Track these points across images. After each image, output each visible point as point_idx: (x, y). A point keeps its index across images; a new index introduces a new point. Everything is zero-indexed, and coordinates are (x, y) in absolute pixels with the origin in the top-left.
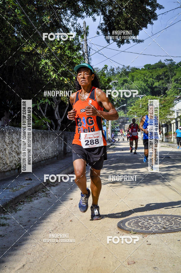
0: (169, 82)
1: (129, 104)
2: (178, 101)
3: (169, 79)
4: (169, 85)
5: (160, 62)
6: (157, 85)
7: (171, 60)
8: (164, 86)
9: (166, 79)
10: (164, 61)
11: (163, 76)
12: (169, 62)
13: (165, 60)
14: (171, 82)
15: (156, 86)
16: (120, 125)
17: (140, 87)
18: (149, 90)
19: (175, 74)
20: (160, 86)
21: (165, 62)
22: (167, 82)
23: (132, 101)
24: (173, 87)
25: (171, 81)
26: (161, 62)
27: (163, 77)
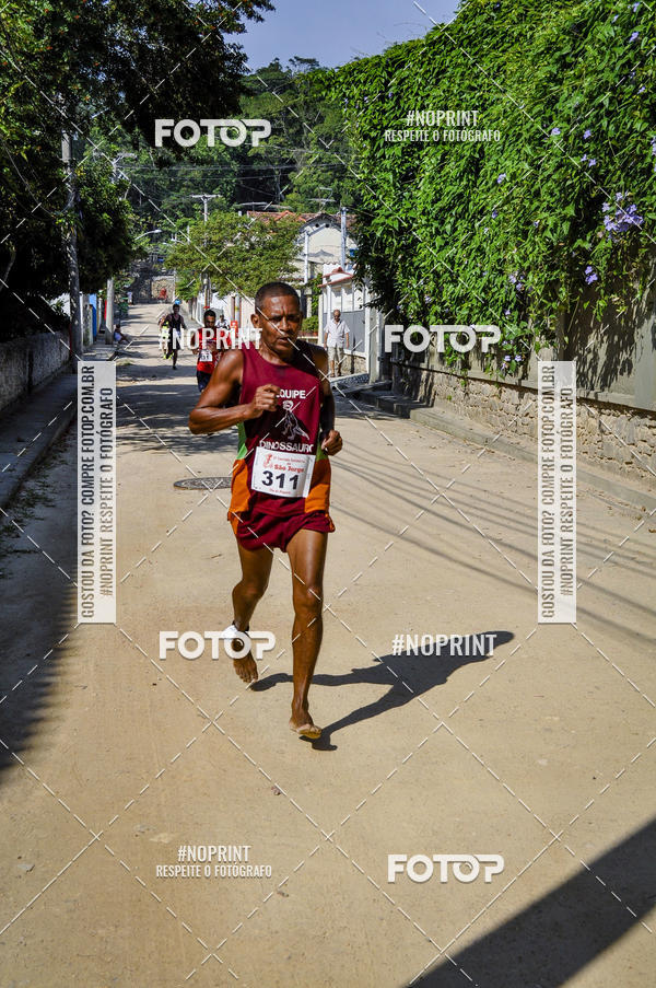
0: (299, 144)
1: (165, 212)
2: (317, 226)
3: (300, 132)
4: (301, 153)
5: (275, 67)
6: (263, 152)
7: (312, 62)
8: (285, 156)
9: (291, 131)
10: (289, 64)
11: (282, 123)
12: (304, 68)
13: (291, 60)
14: (308, 144)
15: (258, 154)
16: (136, 278)
17: (204, 153)
18: (235, 166)
19: (321, 119)
20: (271, 153)
21: (292, 67)
22: (295, 141)
23: (179, 201)
24: (312, 160)
25: (306, 139)
26: (278, 64)
27: (281, 125)
